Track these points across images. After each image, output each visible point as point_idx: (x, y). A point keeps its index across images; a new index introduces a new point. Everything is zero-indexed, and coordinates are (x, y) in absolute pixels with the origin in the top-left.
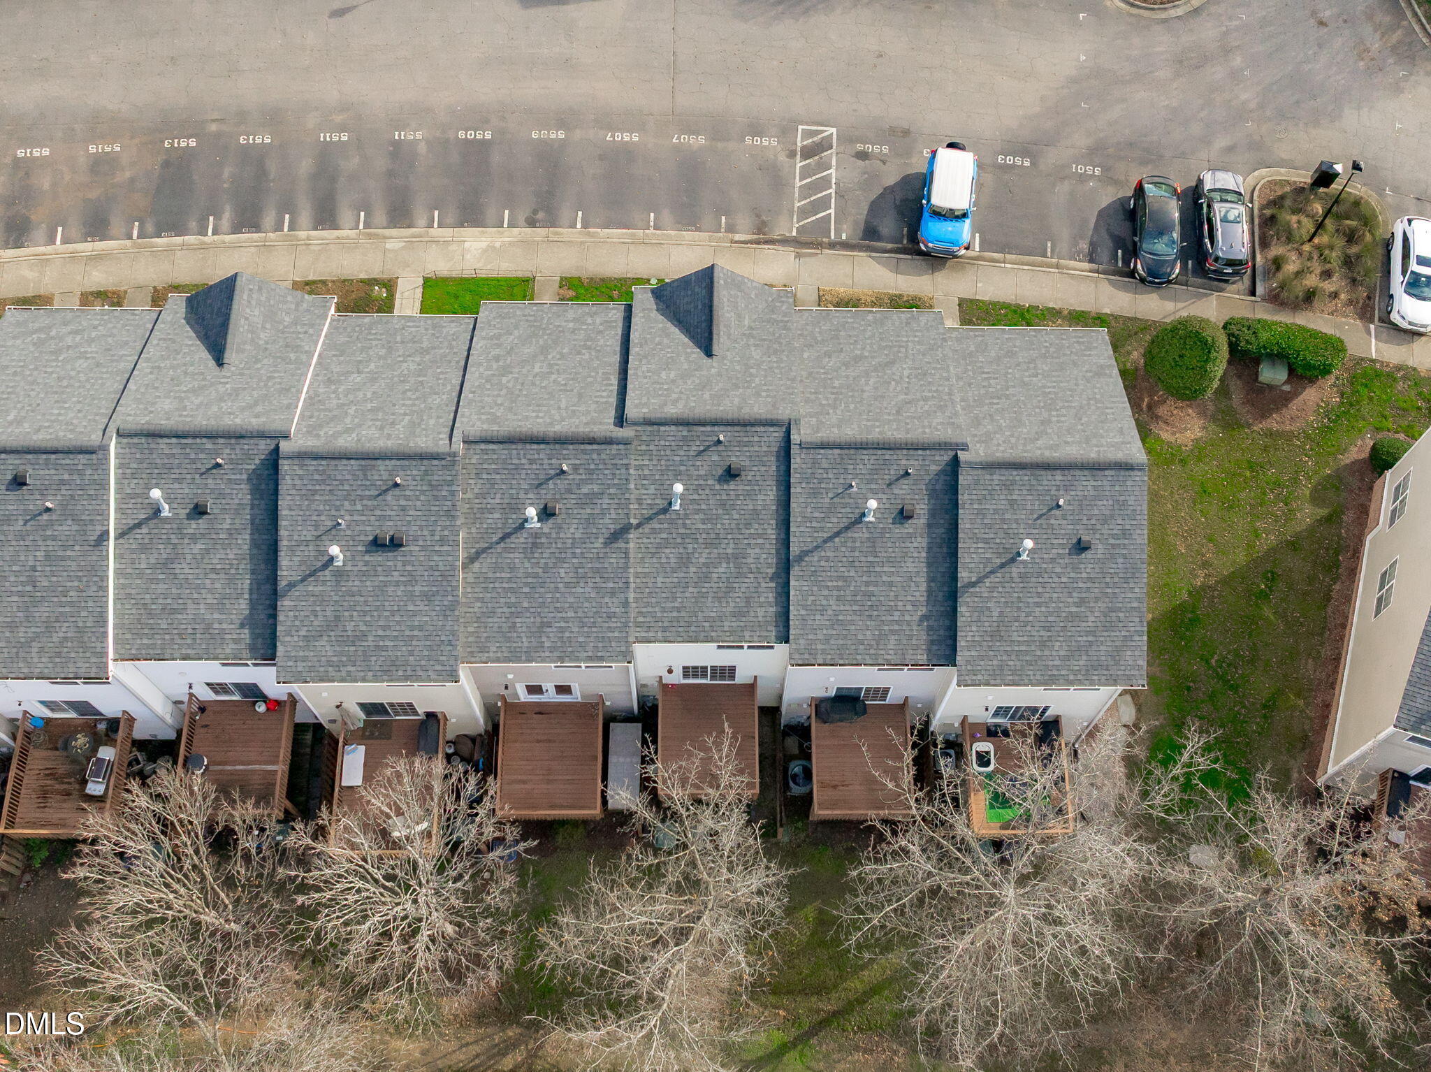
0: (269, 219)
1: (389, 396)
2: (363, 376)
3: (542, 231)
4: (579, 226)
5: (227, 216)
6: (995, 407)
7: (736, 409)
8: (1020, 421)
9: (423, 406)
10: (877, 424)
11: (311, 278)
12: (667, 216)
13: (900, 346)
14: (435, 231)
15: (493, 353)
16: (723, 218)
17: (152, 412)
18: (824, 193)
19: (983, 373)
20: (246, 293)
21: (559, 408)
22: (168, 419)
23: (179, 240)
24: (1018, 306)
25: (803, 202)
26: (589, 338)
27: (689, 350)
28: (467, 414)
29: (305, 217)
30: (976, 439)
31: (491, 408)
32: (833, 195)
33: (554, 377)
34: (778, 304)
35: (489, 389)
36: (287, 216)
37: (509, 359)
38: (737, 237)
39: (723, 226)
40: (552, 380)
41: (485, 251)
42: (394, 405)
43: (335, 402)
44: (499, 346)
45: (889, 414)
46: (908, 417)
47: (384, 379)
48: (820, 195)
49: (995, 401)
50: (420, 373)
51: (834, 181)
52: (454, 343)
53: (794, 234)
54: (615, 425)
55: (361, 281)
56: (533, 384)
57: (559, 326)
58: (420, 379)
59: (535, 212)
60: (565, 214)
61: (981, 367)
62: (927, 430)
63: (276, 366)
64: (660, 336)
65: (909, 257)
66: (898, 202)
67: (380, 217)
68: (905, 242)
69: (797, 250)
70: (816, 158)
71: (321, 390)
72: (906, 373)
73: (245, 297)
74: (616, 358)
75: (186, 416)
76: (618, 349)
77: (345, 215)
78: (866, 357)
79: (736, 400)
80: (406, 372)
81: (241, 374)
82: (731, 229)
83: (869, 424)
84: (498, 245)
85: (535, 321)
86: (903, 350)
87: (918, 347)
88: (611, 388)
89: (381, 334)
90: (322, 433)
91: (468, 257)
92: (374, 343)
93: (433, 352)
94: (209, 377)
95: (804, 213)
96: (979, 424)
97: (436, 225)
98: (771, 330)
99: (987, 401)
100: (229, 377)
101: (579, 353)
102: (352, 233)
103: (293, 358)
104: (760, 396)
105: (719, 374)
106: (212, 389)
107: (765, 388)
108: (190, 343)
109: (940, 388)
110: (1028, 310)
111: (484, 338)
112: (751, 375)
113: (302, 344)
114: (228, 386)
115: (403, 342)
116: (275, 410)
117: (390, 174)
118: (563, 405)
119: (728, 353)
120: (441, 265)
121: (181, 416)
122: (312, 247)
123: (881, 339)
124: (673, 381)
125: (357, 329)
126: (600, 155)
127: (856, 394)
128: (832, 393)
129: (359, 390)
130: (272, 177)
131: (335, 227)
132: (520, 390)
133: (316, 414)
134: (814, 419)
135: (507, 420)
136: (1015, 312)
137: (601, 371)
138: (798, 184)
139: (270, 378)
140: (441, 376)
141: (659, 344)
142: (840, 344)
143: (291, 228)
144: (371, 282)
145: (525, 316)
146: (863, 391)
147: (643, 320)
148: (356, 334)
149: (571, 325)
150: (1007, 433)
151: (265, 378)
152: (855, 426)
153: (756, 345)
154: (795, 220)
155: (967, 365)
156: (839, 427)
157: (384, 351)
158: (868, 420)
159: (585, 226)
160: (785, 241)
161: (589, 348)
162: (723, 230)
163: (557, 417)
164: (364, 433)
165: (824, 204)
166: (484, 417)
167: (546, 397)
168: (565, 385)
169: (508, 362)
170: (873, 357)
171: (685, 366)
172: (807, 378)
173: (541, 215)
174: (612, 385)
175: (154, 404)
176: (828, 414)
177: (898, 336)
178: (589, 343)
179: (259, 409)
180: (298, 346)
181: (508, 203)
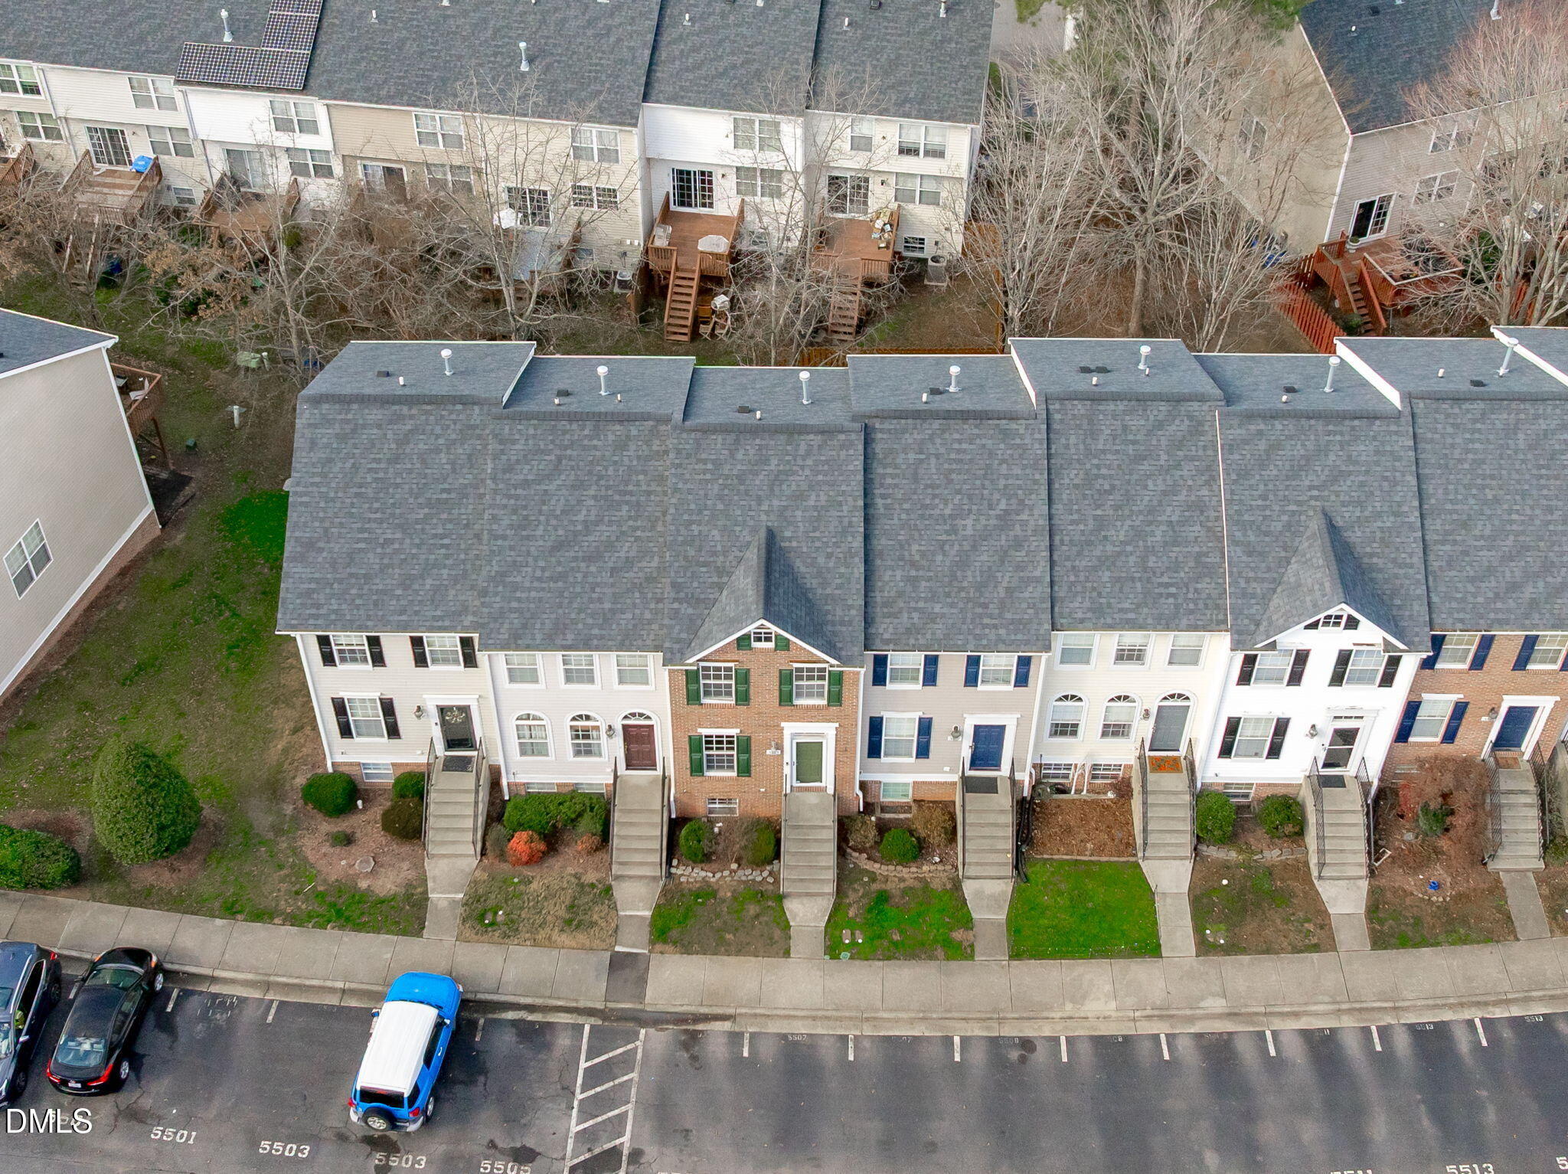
0: (1402, 1043)
1: (1128, 482)
2: (1164, 518)
3: (1009, 1031)
4: (957, 1040)
5: (1464, 1045)
6: (446, 486)
7: (742, 442)
8: (424, 462)
9: (1088, 466)
10: (586, 442)
11: (1315, 956)
12: (828, 1054)
13: (540, 579)
14: (1161, 1029)
15: (1023, 553)
16: (746, 1054)
17: (1374, 438)
18: (592, 1092)
19: (446, 546)
21: (937, 456)
22: (1353, 428)
23: (1516, 1011)
24: (341, 928)
25: (626, 1078)
26: (913, 581)
27: (794, 544)
28: (1037, 446)
29: (1352, 1045)
30: (478, 431)
31: (1012, 455)
32: (578, 1090)
33: (947, 512)
35: (1020, 487)
36: (1379, 1048)
37: (1003, 542)
38: (727, 1026)
39: (746, 1042)
40: (950, 506)
41: (1084, 997)
42: (1119, 466)
43: (1185, 473)
44: (1019, 568)
45: (570, 458)
46: (549, 452)
47: (1141, 512)
48: (598, 1089)
49: (445, 496)
50: (1101, 523)
51: (575, 1112)
52: (1072, 578)
53: (643, 1031)
54: (874, 428)
55: (1244, 951)
56: (970, 497)
57: (952, 605)
58: (1099, 512)
59: (1023, 1059)
60: (979, 1056)
62: (531, 431)
63: (1265, 517)
64: (828, 570)
65: (481, 996)
66: (482, 1079)
67: (1245, 1049)
68: (482, 1022)
69: (640, 1007)
70: (597, 1151)
71: (1205, 492)
72: (539, 532)
74: (880, 543)
75: (1335, 433)
76: (878, 562)
77: (1296, 1052)
78: (584, 559)
79: (740, 456)
80: (1119, 523)
81: (1299, 503)
82: (735, 1038)
83: (595, 442)
84: (1069, 1006)
85: (981, 616)
86: (538, 573)
87: (519, 579)
88: (882, 491)
89: (1161, 595)
90: (1187, 422)
91: (1108, 988)
92: (1165, 579)
93: (1095, 562)
94: (1333, 498)
95: (626, 1062)
96: (470, 456)
97: (1163, 1038)
98: (695, 584)
99: (453, 495)
100: (1312, 497)
101: (923, 554)
102: (1278, 1024)
103: (1250, 533)
104: (714, 462)
105: (759, 500)
106: (1323, 478)
107: (708, 476)
108: (1375, 560)
109: (505, 501)
110: (329, 922)
111: (1038, 580)
112: (720, 497)
114: (1307, 483)
115: (1133, 579)
116: (1245, 442)
117: (1250, 1116)
118: (933, 460)
119: (748, 538)
120: (1141, 972)
121: (1342, 434)
122: (1327, 999)
123: (561, 595)
124: (811, 487)
125: (1191, 606)
126: (934, 1151)
127: (603, 493)
128: (631, 493)
129: (1164, 493)
130: (1423, 1107)
131: (1306, 1034)
132: (983, 487)
133: (1201, 453)
134: (655, 448)
135: (992, 438)
136: (347, 919)
137: (896, 521)
138: (629, 1108)
139: (1264, 498)
140: (1075, 517)
141: (829, 556)
142: (612, 585)
143: (1366, 1031)
144: (1231, 949)
145: (995, 627)
146: (595, 497)
147: (850, 602)
148: (1190, 596)
149: (937, 609)
150: (441, 441)
151: (1271, 497)
152: (611, 437)
153: (714, 554)
154: (640, 1051)
155: (464, 562)
156: (628, 437)
157: (1151, 564)
158: (595, 447)
159: (948, 1041)
160: (657, 1020)
161: (913, 564)
162: (747, 1036)
163: (938, 441)
164: (1143, 422)
165: (594, 1076)
166: (1018, 441)
167: (954, 476)
168: (935, 496)
169: (1003, 537)
170: (575, 559)
171: (799, 513)
172: (657, 519)
173: (1014, 1055)
174: (884, 497)
175: (1377, 452)
176: (639, 458)
177: (540, 600)
178: (913, 573)
179: (1262, 445)
180: (1250, 554)
181: (1065, 1074)
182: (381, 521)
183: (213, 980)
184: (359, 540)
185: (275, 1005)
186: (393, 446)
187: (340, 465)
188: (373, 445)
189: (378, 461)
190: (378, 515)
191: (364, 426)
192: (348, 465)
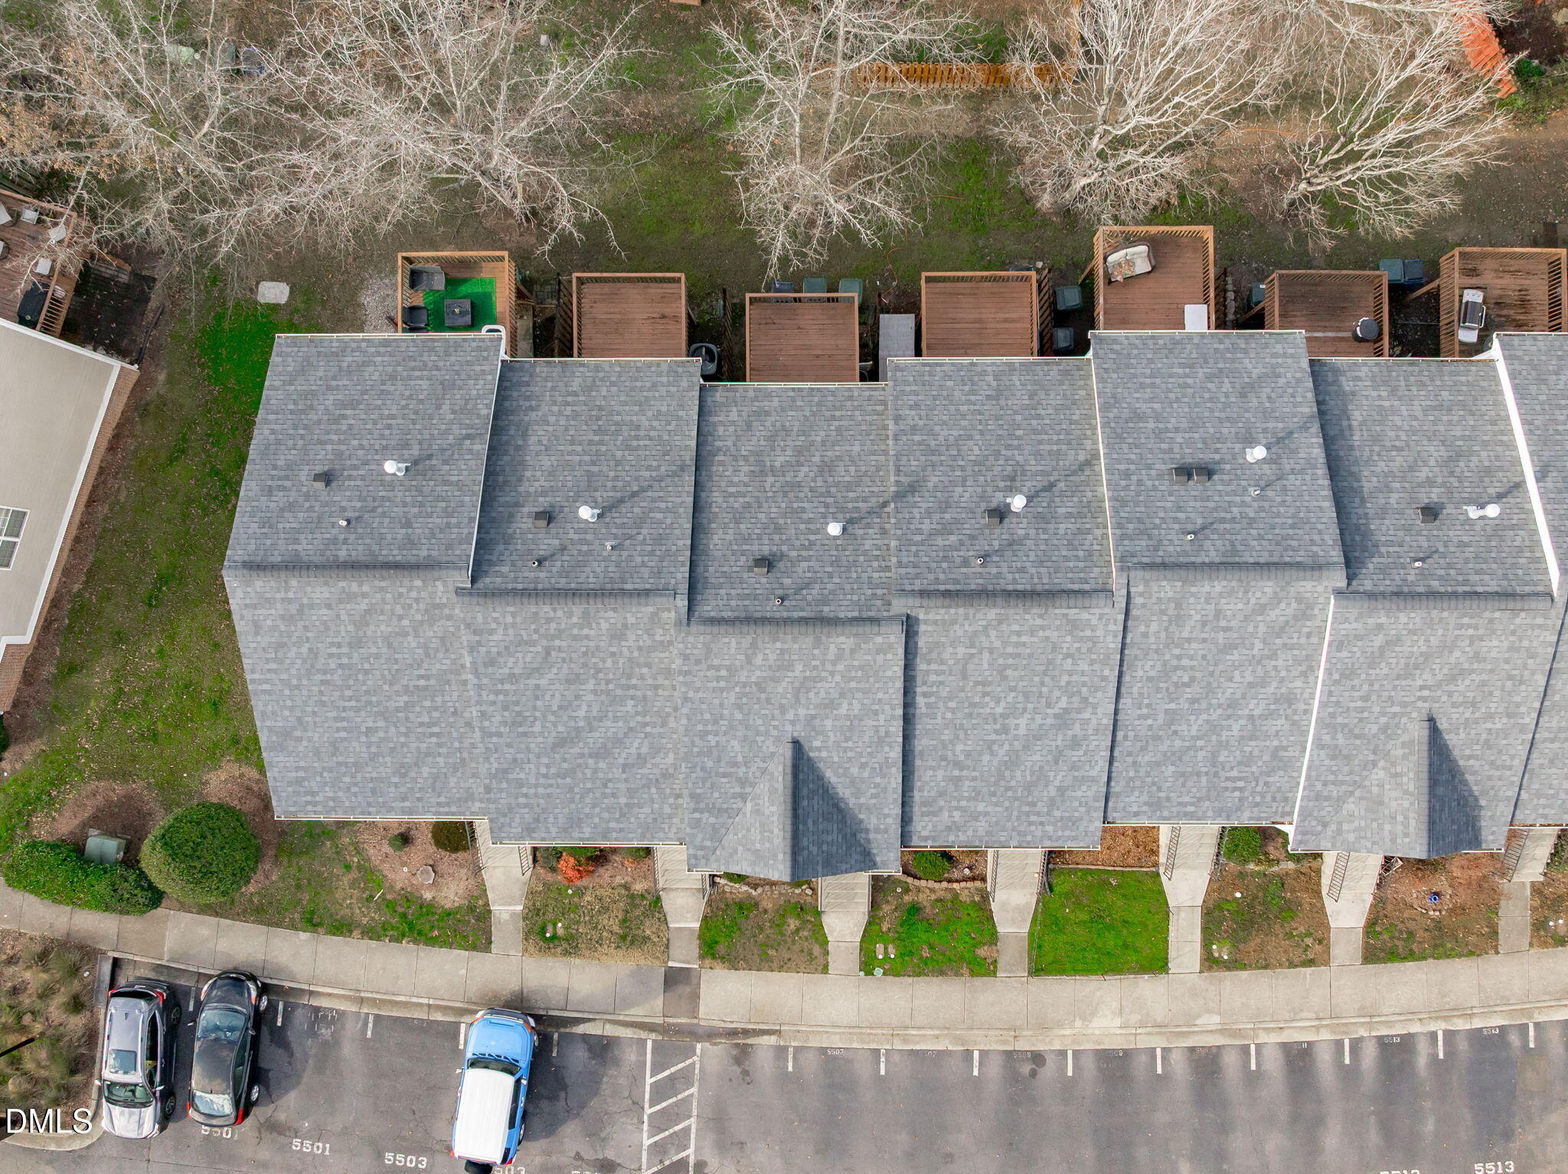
0: (1370, 1054)
1: (1212, 674)
2: (1246, 712)
3: (1022, 1045)
4: (976, 1054)
5: (1422, 1061)
6: (422, 672)
7: (760, 644)
8: (390, 646)
9: (1167, 657)
10: (575, 631)
11: (1309, 970)
12: (863, 1069)
13: (546, 776)
14: (1159, 1043)
15: (1081, 753)
16: (790, 1069)
17: (1513, 633)
18: (658, 1107)
19: (437, 735)
20: (1412, 830)
21: (991, 651)
22: (1491, 621)
23: (1477, 1024)
24: (416, 942)
25: (687, 1093)
26: (957, 781)
27: (824, 754)
28: (1110, 639)
29: (1324, 1058)
30: (446, 611)
31: (1079, 649)
32: (647, 1105)
33: (999, 710)
34: (708, 843)
35: (1084, 684)
36: (1347, 1061)
37: (1059, 743)
38: (772, 1040)
39: (790, 1057)
40: (1003, 704)
41: (1093, 1014)
42: (1204, 657)
43: (1280, 663)
44: (1074, 767)
45: (560, 649)
46: (533, 644)
47: (1220, 706)
48: (664, 1104)
49: (422, 682)
50: (1172, 717)
51: (645, 1126)
52: (1132, 774)
53: (699, 1046)
54: (917, 619)
55: (1245, 967)
56: (1026, 695)
57: (996, 805)
58: (1173, 706)
59: (1033, 1074)
60: (995, 1070)
61: (439, 745)
62: (509, 619)
63: (1361, 720)
64: (863, 781)
65: (551, 1013)
66: (563, 1095)
67: (1230, 1061)
68: (556, 1036)
69: (695, 1021)
70: (667, 1163)
71: (1299, 683)
72: (537, 728)
73: (1413, 823)
74: (921, 743)
75: (1469, 626)
76: (918, 762)
77: (1274, 1064)
78: (590, 756)
79: (758, 660)
80: (1193, 718)
81: (1404, 705)
82: (781, 1051)
83: (586, 631)
84: (1078, 1023)
85: (1028, 814)
86: (543, 770)
87: (522, 776)
88: (925, 689)
89: (1226, 789)
90: (1294, 605)
91: (1115, 1005)
92: (1234, 773)
93: (1159, 757)
94: (1444, 698)
95: (684, 1078)
96: (443, 639)
97: (1159, 1052)
98: (716, 795)
99: (432, 682)
100: (1420, 698)
101: (968, 755)
102: (1263, 1038)
103: (1340, 736)
104: (729, 669)
105: (783, 709)
106: (1440, 677)
107: (722, 684)
108: (1471, 762)
109: (492, 697)
110: (403, 935)
111: (1094, 780)
112: (739, 707)
113: (1327, 762)
114: (1420, 682)
115: (1198, 774)
116: (1358, 638)
117: (1224, 1128)
118: (986, 655)
119: (772, 749)
120: (1147, 987)
121: (1476, 627)
122: (1312, 1015)
123: (571, 790)
124: (842, 695)
125: (1258, 799)
126: (952, 1162)
127: (603, 687)
128: (635, 687)
129: (1251, 685)
130: (1373, 1119)
131: (1286, 1047)
132: (1042, 684)
133: (1303, 640)
134: (658, 638)
135: (1058, 628)
136: (420, 934)
137: (939, 720)
138: (693, 1120)
139: (1366, 698)
140: (1145, 711)
141: (863, 766)
142: (626, 780)
143: (1339, 1044)
144: (1233, 965)
145: (1042, 824)
146: (595, 692)
147: (886, 811)
148: (1259, 789)
149: (981, 807)
150: (405, 622)
151: (1374, 698)
152: (604, 626)
153: (735, 764)
154: (697, 1066)
155: (460, 750)
156: (625, 626)
157: (1221, 759)
158: (587, 637)
159: (968, 1054)
160: (711, 1035)
161: (957, 764)
162: (791, 1050)
163: (993, 633)
164: (1240, 606)
165: (660, 1092)
166: (1088, 633)
167: (1009, 672)
168: (985, 694)
169: (1060, 737)
170: (582, 755)
171: (829, 723)
172: (668, 715)
173: (1026, 1069)
174: (925, 695)
175: (1512, 649)
176: (640, 648)
177: (549, 796)
178: (956, 773)
179: (1379, 640)
180: (1333, 758)
181: (1068, 1087)
182: (358, 710)
183: (311, 993)
184: (338, 730)
185: (371, 1019)
186: (351, 628)
187: (294, 649)
188: (327, 628)
189: (339, 645)
190: (353, 703)
191: (311, 606)
192: (304, 650)
